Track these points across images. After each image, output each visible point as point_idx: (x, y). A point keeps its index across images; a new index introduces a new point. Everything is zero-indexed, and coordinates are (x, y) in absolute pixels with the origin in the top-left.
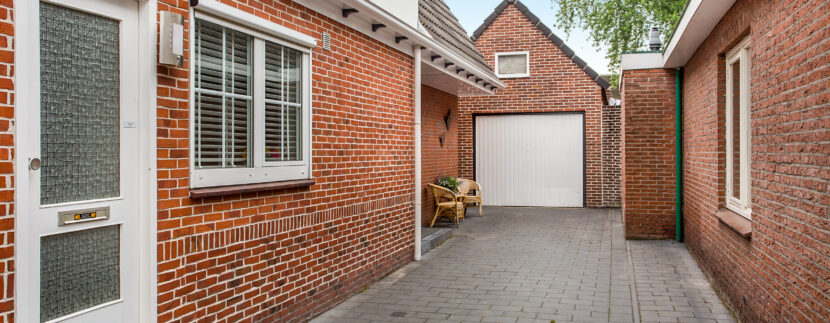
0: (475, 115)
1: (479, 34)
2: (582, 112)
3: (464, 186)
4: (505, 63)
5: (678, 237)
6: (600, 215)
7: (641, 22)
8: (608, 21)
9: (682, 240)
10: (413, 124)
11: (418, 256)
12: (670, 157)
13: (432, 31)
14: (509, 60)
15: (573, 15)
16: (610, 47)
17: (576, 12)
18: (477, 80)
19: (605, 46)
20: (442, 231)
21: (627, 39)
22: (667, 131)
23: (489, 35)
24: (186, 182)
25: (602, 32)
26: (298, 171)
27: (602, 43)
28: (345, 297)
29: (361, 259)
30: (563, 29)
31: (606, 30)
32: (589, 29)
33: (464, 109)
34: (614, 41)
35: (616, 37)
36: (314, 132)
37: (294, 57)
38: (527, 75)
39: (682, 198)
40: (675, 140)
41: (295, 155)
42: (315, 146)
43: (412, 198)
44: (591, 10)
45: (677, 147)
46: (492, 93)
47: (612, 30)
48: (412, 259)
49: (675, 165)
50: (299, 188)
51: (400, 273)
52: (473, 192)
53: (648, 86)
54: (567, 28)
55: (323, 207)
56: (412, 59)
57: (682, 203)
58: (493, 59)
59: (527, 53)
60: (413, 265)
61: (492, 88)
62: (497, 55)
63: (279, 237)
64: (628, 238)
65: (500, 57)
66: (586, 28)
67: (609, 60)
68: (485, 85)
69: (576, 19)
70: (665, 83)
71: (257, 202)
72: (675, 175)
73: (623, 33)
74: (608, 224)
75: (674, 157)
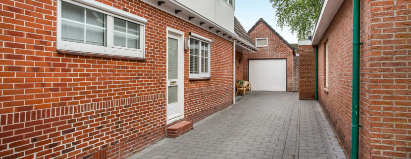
0: (249, 59)
1: (250, 31)
2: (286, 59)
3: (246, 84)
4: (259, 42)
5: (316, 98)
6: (292, 93)
7: (310, 24)
8: (298, 23)
9: (317, 100)
10: (233, 63)
11: (234, 103)
12: (314, 73)
13: (238, 34)
14: (260, 41)
15: (283, 21)
16: (298, 33)
17: (285, 20)
18: (251, 48)
19: (296, 33)
20: (240, 97)
21: (305, 30)
22: (313, 65)
23: (254, 32)
24: (188, 77)
25: (295, 27)
26: (207, 75)
27: (294, 32)
28: (217, 111)
29: (221, 102)
30: (280, 26)
31: (296, 27)
32: (290, 27)
33: (245, 57)
34: (300, 31)
35: (301, 30)
36: (211, 65)
37: (206, 45)
38: (267, 46)
39: (317, 86)
40: (315, 68)
41: (206, 71)
42: (211, 69)
43: (233, 85)
44: (290, 19)
45: (316, 70)
46: (255, 52)
47: (299, 27)
48: (232, 103)
49: (315, 76)
50: (207, 80)
51: (230, 107)
52: (248, 86)
53: (307, 51)
54: (281, 26)
55: (212, 85)
56: (233, 43)
57: (317, 88)
58: (255, 40)
59: (267, 38)
60: (233, 105)
61: (255, 50)
62: (256, 39)
63: (204, 92)
64: (300, 99)
65: (257, 40)
66: (288, 26)
67: (298, 38)
68: (253, 49)
69: (285, 22)
70: (312, 50)
71: (200, 83)
72: (315, 79)
73: (303, 28)
74: (294, 96)
75: (315, 73)
